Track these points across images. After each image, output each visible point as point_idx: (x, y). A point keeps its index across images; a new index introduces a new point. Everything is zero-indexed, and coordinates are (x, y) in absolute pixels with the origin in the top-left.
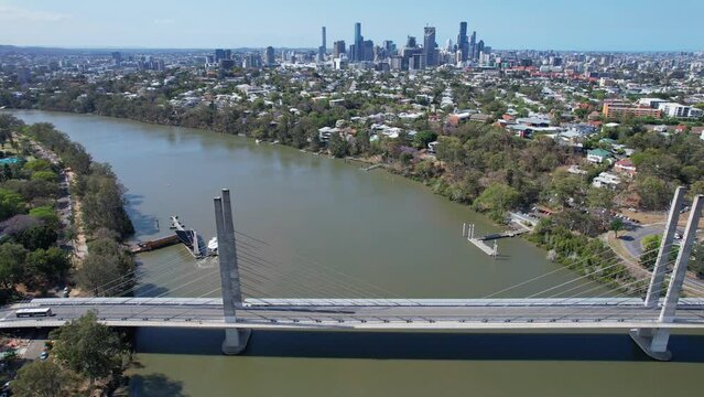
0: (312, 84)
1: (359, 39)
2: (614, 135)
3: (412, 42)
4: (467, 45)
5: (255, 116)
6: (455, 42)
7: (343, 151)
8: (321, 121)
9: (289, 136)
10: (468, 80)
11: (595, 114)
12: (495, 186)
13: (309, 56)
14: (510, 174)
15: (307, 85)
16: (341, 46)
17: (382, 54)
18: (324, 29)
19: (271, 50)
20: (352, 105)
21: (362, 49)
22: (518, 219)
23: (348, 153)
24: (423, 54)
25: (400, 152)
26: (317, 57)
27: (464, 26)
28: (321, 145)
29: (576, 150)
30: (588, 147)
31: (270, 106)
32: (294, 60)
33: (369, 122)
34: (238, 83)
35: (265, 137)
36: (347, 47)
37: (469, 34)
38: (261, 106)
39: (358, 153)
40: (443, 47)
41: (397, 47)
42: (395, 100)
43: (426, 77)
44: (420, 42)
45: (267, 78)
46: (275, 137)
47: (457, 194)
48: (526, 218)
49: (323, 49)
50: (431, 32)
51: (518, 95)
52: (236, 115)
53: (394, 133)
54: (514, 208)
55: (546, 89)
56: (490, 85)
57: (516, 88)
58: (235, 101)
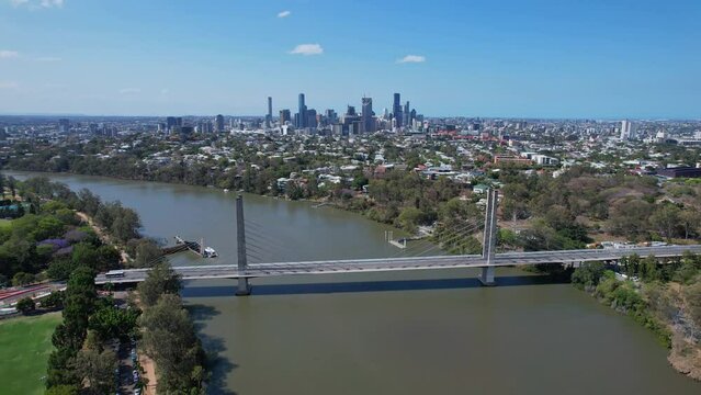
0: (265, 146)
1: (303, 107)
2: (495, 176)
3: (351, 110)
4: (401, 114)
5: (221, 170)
6: (391, 111)
7: (297, 195)
8: (278, 173)
9: (253, 186)
10: (400, 143)
11: (488, 163)
12: (408, 209)
13: (256, 123)
14: (418, 201)
15: (262, 147)
16: (286, 114)
17: (325, 122)
18: (270, 99)
19: (220, 117)
20: (302, 162)
21: (306, 117)
22: (424, 230)
23: (301, 196)
24: (362, 121)
25: (342, 193)
26: (264, 125)
27: (397, 97)
28: (279, 191)
29: (466, 186)
30: (474, 183)
31: (233, 163)
32: (242, 127)
33: (317, 173)
34: (201, 146)
35: (231, 187)
36: (292, 115)
37: (402, 103)
38: (226, 164)
39: (310, 196)
40: (380, 115)
41: (338, 115)
42: (337, 157)
43: (363, 141)
44: (359, 111)
45: (225, 141)
46: (240, 187)
47: (383, 217)
48: (429, 228)
49: (269, 117)
50: (368, 102)
51: (437, 153)
52: (204, 171)
53: (337, 180)
54: (421, 224)
55: (460, 148)
56: (417, 146)
57: (438, 148)
58: (202, 159)
